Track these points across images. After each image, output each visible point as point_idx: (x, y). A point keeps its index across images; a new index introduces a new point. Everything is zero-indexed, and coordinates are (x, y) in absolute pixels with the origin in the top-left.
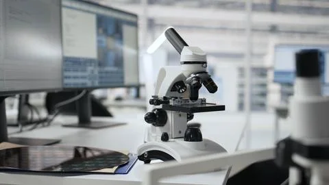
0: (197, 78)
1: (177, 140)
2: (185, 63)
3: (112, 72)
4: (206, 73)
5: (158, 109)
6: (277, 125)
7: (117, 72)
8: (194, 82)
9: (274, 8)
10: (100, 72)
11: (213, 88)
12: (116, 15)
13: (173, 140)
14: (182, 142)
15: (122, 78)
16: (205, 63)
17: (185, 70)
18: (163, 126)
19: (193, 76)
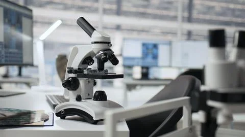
0: (105, 54)
1: (88, 100)
2: (95, 43)
3: (14, 53)
4: (111, 50)
5: (72, 78)
6: (126, 96)
7: (18, 54)
8: (103, 57)
9: (119, 12)
10: (6, 53)
11: (115, 62)
12: (17, 9)
13: (84, 100)
14: (92, 102)
15: (22, 57)
16: (110, 43)
17: (95, 48)
18: (76, 90)
19: (101, 52)
